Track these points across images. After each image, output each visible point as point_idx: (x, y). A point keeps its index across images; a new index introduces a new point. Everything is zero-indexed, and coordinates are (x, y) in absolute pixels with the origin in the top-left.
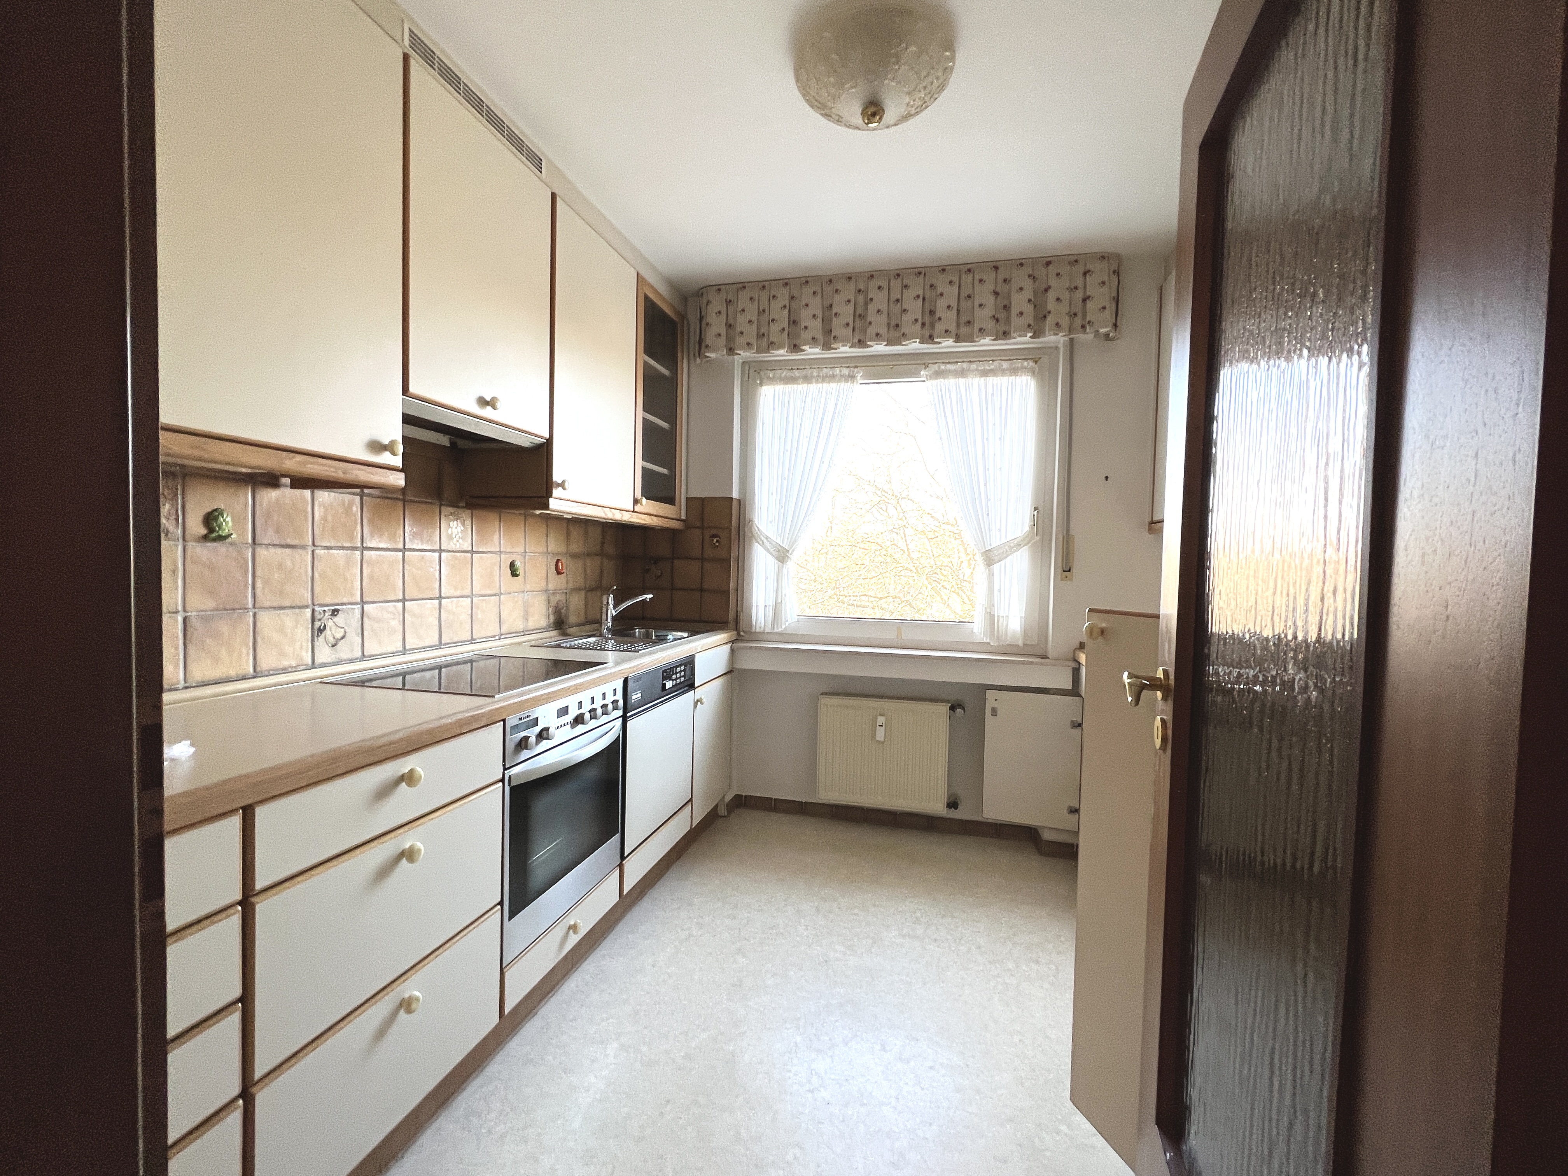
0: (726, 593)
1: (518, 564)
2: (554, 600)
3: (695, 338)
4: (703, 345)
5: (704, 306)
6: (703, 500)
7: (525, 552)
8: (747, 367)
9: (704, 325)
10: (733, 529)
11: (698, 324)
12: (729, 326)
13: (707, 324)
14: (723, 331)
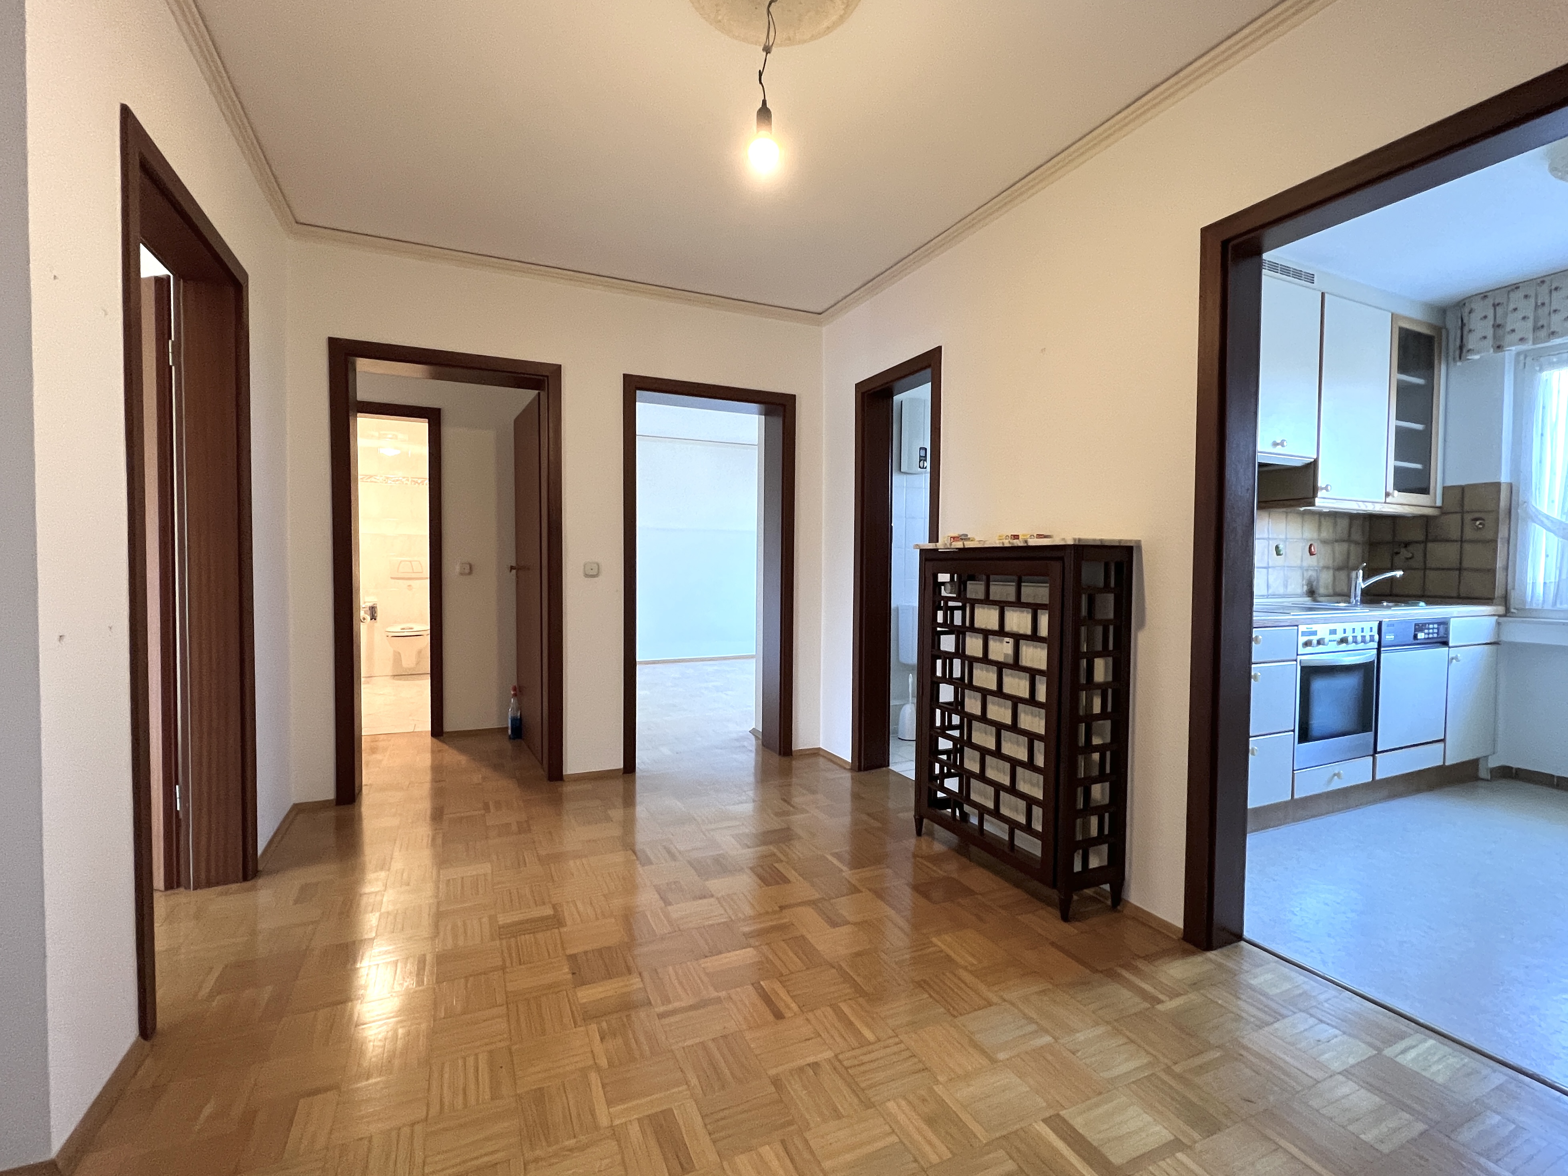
0: (1492, 571)
1: (1281, 547)
2: (1307, 575)
3: (1454, 344)
4: (1465, 350)
5: (1465, 315)
6: (1463, 489)
7: (1286, 539)
8: (1522, 357)
9: (1465, 333)
10: (1500, 511)
11: (1459, 332)
12: (1497, 326)
13: (1470, 331)
14: (1490, 333)
